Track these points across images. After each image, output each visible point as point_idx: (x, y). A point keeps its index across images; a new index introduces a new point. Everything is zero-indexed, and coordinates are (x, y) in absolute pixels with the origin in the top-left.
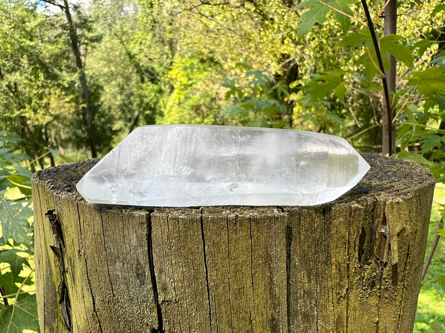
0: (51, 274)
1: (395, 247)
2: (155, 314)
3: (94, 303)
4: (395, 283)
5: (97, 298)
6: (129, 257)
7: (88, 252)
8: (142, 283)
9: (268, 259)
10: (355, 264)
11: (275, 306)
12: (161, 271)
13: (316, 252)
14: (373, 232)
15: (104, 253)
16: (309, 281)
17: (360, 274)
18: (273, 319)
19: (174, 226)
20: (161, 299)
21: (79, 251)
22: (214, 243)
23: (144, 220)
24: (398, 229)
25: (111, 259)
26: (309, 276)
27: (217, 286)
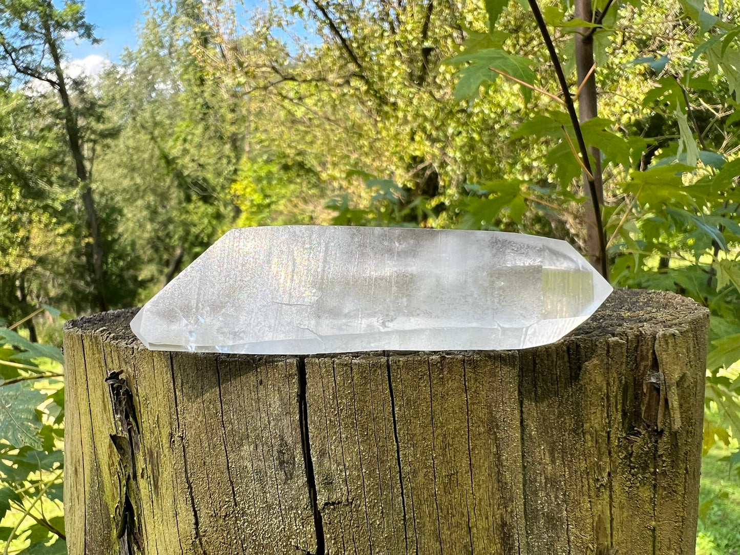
0: (101, 488)
1: (674, 402)
2: (311, 528)
3: (197, 523)
4: (674, 464)
5: (203, 514)
6: (266, 434)
7: (190, 434)
8: (289, 476)
9: (493, 425)
10: (617, 432)
11: (505, 502)
12: (322, 454)
13: (561, 415)
14: (638, 384)
15: (221, 432)
16: (553, 462)
17: (626, 448)
18: (504, 524)
19: (345, 377)
20: (321, 500)
21: (171, 435)
22: (408, 400)
23: (294, 370)
24: (676, 376)
25: (234, 441)
26: (552, 453)
27: (415, 473)
